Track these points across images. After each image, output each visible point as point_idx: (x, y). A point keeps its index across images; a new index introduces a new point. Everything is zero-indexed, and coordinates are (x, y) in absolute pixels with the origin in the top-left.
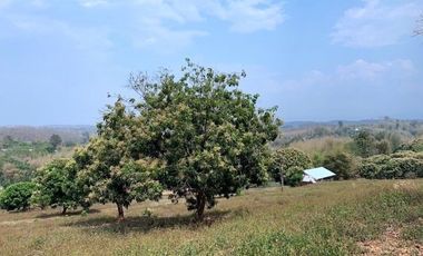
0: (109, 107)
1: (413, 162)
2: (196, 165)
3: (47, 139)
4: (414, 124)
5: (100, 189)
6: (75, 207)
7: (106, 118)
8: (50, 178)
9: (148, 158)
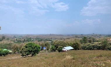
1: (96, 45)
4: (100, 35)
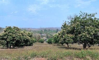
0: (63, 23)
2: (81, 36)
3: (56, 30)
5: (62, 40)
6: (60, 44)
7: (62, 26)
8: (55, 38)
9: (71, 34)
